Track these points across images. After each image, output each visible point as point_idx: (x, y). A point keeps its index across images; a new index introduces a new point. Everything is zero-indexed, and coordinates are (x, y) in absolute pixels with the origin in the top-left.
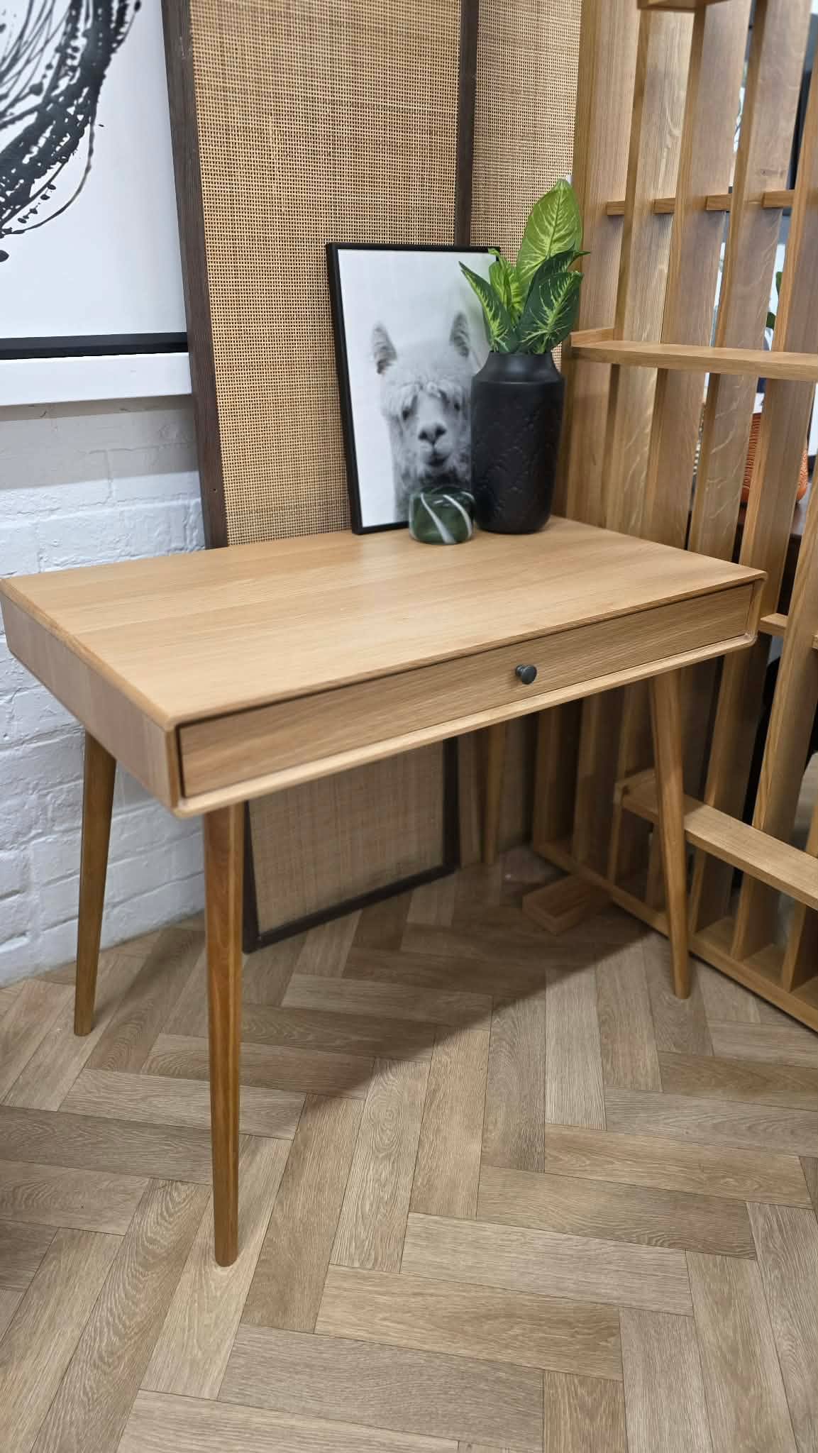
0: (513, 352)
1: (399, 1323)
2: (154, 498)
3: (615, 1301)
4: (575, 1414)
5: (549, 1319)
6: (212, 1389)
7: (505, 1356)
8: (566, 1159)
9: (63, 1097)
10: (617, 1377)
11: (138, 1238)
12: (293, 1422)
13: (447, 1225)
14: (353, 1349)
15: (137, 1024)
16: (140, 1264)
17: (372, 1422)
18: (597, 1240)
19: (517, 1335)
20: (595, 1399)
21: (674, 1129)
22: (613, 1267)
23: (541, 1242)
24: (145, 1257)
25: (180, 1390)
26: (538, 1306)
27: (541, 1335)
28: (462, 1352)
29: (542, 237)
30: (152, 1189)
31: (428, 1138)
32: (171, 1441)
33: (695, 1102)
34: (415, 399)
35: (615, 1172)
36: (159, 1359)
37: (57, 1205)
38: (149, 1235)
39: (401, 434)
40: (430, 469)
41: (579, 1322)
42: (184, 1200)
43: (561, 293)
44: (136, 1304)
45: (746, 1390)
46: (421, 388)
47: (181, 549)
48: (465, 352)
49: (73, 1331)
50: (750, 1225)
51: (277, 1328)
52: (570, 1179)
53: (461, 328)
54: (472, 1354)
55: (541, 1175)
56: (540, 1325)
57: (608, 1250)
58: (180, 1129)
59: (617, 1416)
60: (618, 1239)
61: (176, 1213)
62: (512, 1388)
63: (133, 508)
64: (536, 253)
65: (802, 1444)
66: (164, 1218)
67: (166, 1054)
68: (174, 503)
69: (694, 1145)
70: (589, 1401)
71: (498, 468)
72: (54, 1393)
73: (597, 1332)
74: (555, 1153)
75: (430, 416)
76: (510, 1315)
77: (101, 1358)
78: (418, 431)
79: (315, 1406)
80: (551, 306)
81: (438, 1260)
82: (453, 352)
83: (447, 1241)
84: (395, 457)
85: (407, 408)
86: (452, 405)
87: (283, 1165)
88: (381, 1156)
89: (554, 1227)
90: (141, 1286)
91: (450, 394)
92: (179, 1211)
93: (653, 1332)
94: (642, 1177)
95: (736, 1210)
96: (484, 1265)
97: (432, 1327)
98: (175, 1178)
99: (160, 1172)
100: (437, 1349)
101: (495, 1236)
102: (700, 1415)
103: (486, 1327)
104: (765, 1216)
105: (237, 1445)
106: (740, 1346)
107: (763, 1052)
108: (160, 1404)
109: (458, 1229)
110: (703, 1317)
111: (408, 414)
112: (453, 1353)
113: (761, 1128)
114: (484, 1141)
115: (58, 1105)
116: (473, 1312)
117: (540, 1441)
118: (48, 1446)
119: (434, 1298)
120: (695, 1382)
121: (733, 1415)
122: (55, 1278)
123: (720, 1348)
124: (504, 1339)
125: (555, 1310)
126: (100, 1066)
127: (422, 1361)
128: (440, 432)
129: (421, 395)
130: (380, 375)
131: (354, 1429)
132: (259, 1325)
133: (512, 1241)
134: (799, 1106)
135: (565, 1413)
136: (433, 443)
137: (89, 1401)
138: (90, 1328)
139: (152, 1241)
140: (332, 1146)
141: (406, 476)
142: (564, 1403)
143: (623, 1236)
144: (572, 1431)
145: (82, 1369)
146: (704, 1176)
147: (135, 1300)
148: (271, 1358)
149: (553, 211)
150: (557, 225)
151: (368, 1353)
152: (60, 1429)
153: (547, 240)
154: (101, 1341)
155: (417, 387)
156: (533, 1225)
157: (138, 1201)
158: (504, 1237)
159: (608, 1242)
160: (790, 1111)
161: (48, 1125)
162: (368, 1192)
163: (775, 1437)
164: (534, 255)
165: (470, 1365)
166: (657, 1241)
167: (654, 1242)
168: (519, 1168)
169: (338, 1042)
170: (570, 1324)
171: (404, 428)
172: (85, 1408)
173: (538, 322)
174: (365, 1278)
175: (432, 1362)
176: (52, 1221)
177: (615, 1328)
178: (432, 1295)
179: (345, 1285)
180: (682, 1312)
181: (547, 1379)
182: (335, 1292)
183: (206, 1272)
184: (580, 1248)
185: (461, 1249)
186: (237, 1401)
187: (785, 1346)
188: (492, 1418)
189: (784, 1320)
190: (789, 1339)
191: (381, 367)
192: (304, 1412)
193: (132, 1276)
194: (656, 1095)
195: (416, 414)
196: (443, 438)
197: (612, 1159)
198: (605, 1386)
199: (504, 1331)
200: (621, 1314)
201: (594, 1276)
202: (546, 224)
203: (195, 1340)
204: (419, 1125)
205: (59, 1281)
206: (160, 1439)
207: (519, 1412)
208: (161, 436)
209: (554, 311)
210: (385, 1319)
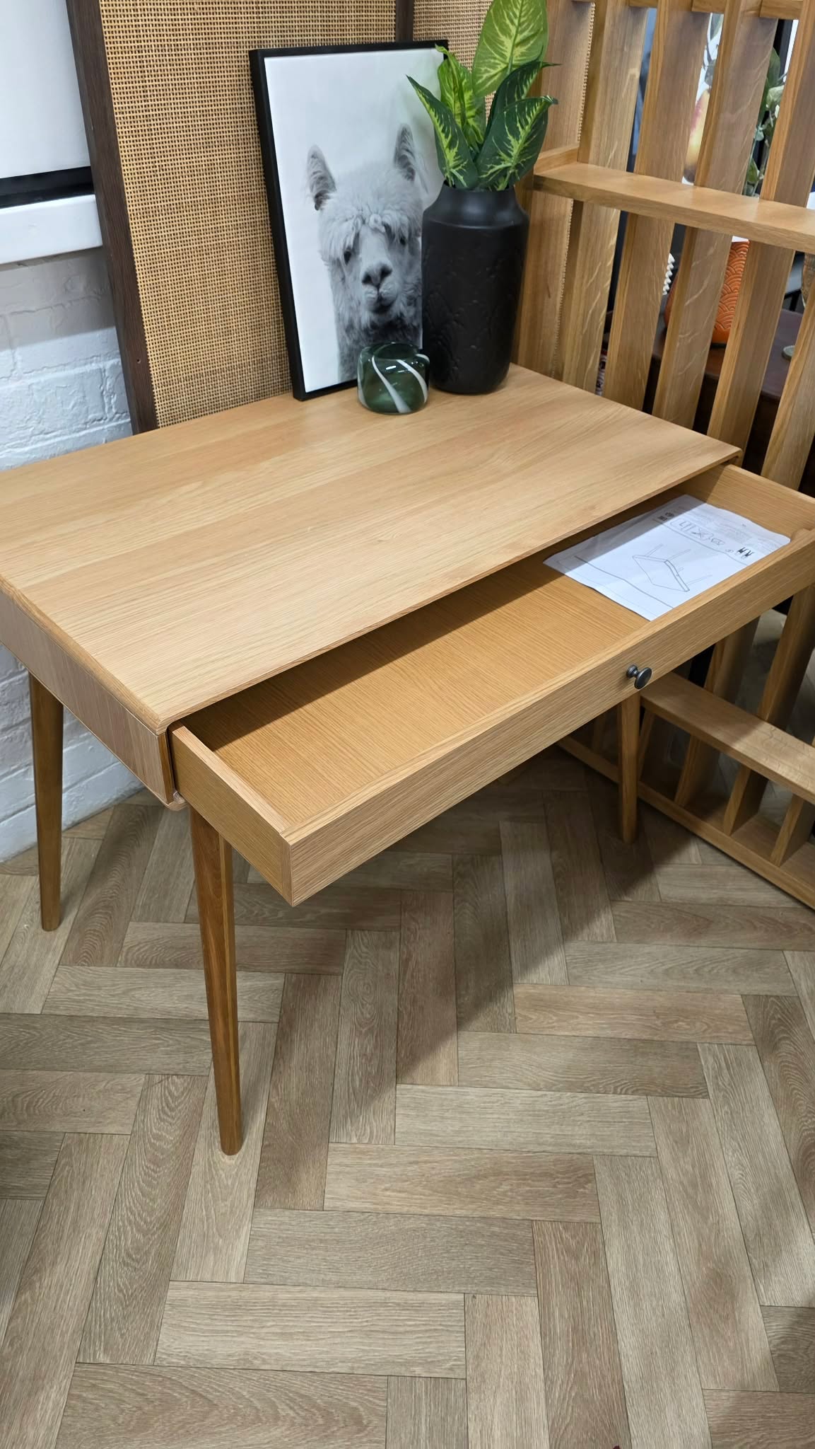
0: (472, 188)
1: (400, 1192)
2: (65, 365)
3: (589, 1150)
4: (562, 1258)
5: (532, 1173)
6: (237, 1273)
7: (496, 1212)
8: (534, 1017)
9: (43, 999)
10: (595, 1219)
11: (144, 1136)
12: (315, 1294)
13: (433, 1093)
14: (361, 1221)
15: (106, 913)
16: (150, 1161)
17: (386, 1285)
18: (569, 1094)
19: (506, 1191)
20: (578, 1242)
21: (629, 979)
22: (585, 1118)
23: (519, 1102)
24: (154, 1154)
25: (208, 1277)
26: (523, 1162)
27: (528, 1188)
28: (458, 1212)
29: (503, 38)
30: (149, 1085)
31: (406, 1008)
32: (206, 1325)
33: (647, 949)
34: (357, 236)
35: (580, 1026)
36: (185, 1250)
37: (59, 1111)
38: (154, 1131)
39: (343, 279)
40: (374, 318)
41: (558, 1172)
42: (183, 1093)
43: (529, 120)
44: (153, 1200)
45: (706, 1219)
46: (364, 222)
47: (100, 420)
48: (410, 174)
49: (97, 1233)
50: (702, 1065)
51: (290, 1209)
52: (540, 1037)
53: (407, 145)
54: (469, 1213)
55: (513, 1036)
56: (525, 1179)
57: (580, 1102)
58: (167, 1021)
59: (598, 1255)
60: (586, 1090)
61: (177, 1107)
62: (506, 1240)
63: (42, 379)
64: (495, 58)
65: (754, 1260)
66: (165, 1113)
67: (140, 943)
68: (88, 368)
69: (649, 993)
70: (573, 1243)
71: (454, 323)
72: (91, 1292)
73: (576, 1180)
74: (524, 1013)
75: (374, 255)
76: (498, 1173)
77: (129, 1255)
78: (361, 275)
79: (334, 1278)
80: (516, 134)
81: (429, 1128)
82: (397, 176)
83: (434, 1108)
84: (337, 308)
85: (349, 248)
86: (397, 238)
87: (272, 1049)
88: (364, 1031)
89: (529, 1085)
90: (155, 1182)
91: (394, 228)
92: (179, 1104)
93: (623, 1175)
94: (603, 1028)
95: (688, 1051)
96: (471, 1128)
97: (431, 1192)
98: (172, 1073)
99: (154, 1067)
100: (435, 1212)
101: (476, 1099)
102: (668, 1246)
103: (478, 1187)
104: (715, 1056)
105: (268, 1321)
106: (699, 1180)
107: (704, 894)
108: (191, 1292)
109: (443, 1097)
110: (665, 1156)
111: (349, 255)
112: (451, 1214)
113: (706, 969)
114: (458, 1006)
115: (41, 1005)
116: (464, 1175)
117: (535, 1285)
118: (95, 1343)
119: (429, 1165)
120: (662, 1216)
121: (696, 1241)
122: (71, 1184)
123: (681, 1183)
124: (495, 1197)
125: (537, 1164)
126: (75, 962)
127: (424, 1225)
128: (385, 272)
129: (364, 231)
130: (319, 211)
131: (370, 1293)
132: (272, 1208)
133: (493, 1103)
134: (739, 945)
135: (553, 1258)
136: (378, 287)
137: (125, 1296)
138: (114, 1228)
139: (158, 1138)
140: (317, 1025)
141: (349, 328)
142: (553, 1250)
143: (592, 1088)
144: (561, 1272)
145: (113, 1267)
146: (658, 1022)
147: (152, 1197)
148: (287, 1238)
149: (516, 7)
150: (520, 25)
151: (375, 1223)
152: (103, 1327)
153: (508, 43)
154: (126, 1239)
155: (360, 222)
156: (510, 1085)
157: (137, 1099)
158: (486, 1099)
159: (578, 1094)
160: (731, 951)
161: (35, 1028)
162: (356, 1068)
163: (731, 1257)
164: (492, 61)
165: (467, 1223)
166: (622, 1090)
167: (619, 1090)
168: (492, 1030)
169: (309, 917)
170: (551, 1175)
171: (346, 274)
172: (122, 1305)
173: (502, 153)
174: (363, 1153)
175: (433, 1225)
176: (57, 1127)
177: (591, 1175)
178: (426, 1162)
179: (346, 1161)
180: (648, 1154)
181: (535, 1227)
182: (339, 1169)
183: (214, 1163)
184: (553, 1103)
185: (447, 1115)
186: (263, 1280)
187: (737, 1174)
188: (491, 1269)
189: (734, 1151)
190: (740, 1169)
191: (319, 200)
192: (325, 1284)
193: (145, 1174)
194: (612, 945)
195: (358, 253)
196: (389, 279)
197: (576, 1014)
198: (586, 1228)
199: (494, 1188)
200: (595, 1162)
201: (570, 1128)
202: (508, 22)
203: (214, 1229)
204: (396, 997)
205: (75, 1186)
206: (198, 1324)
207: (514, 1261)
208: (66, 290)
209: (520, 141)
210: (386, 1190)
